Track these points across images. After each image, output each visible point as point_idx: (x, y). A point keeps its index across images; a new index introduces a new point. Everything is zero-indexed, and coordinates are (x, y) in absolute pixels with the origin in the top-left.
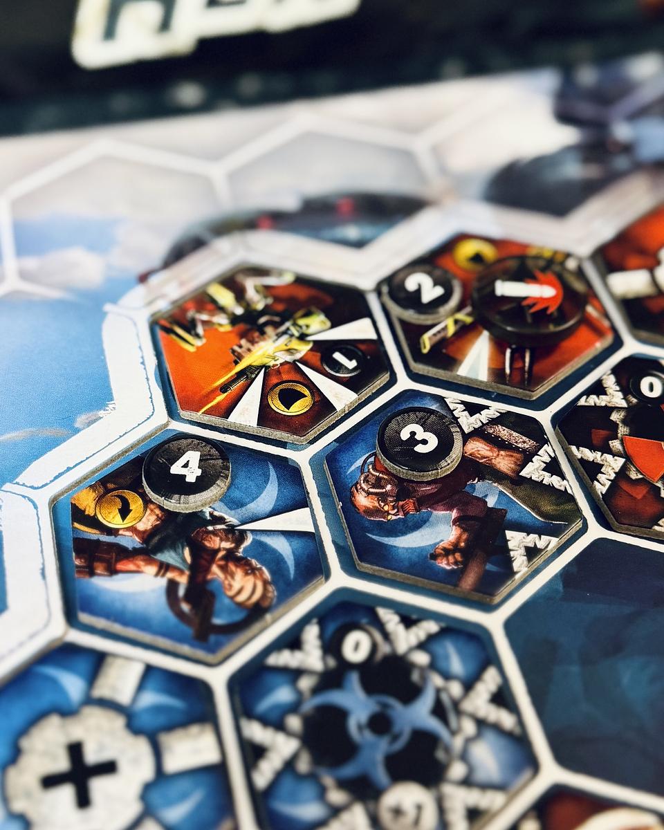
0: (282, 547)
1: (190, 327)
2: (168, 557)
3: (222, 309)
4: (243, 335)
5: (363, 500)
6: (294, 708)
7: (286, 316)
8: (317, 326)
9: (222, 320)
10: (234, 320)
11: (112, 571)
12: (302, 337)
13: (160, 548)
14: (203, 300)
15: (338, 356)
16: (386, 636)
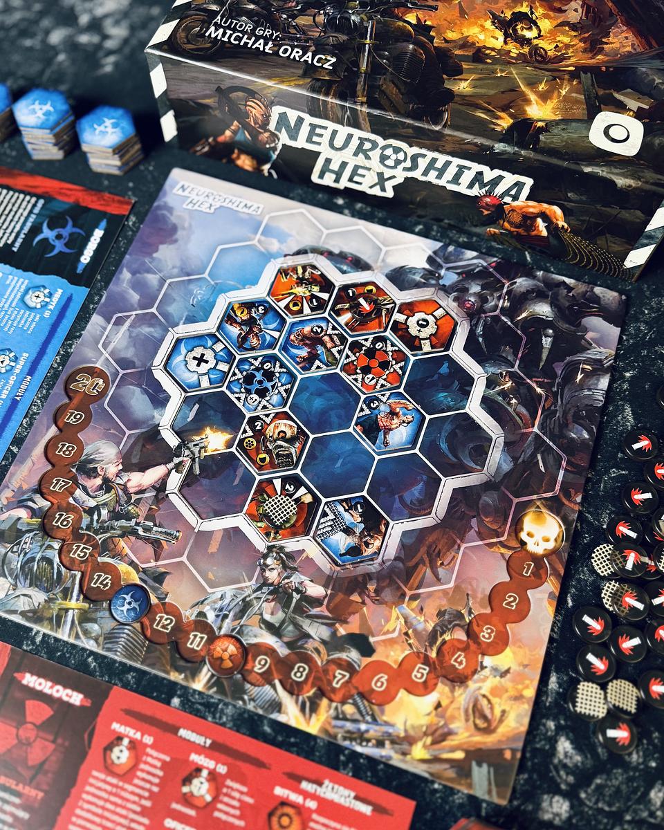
0: (268, 338)
1: (286, 275)
2: (244, 327)
3: (297, 274)
4: (297, 283)
5: (292, 337)
6: (247, 371)
7: (311, 283)
8: (315, 290)
9: (295, 276)
10: (298, 278)
11: (231, 325)
12: (310, 291)
13: (243, 325)
14: (295, 269)
15: (314, 300)
16: (274, 367)
